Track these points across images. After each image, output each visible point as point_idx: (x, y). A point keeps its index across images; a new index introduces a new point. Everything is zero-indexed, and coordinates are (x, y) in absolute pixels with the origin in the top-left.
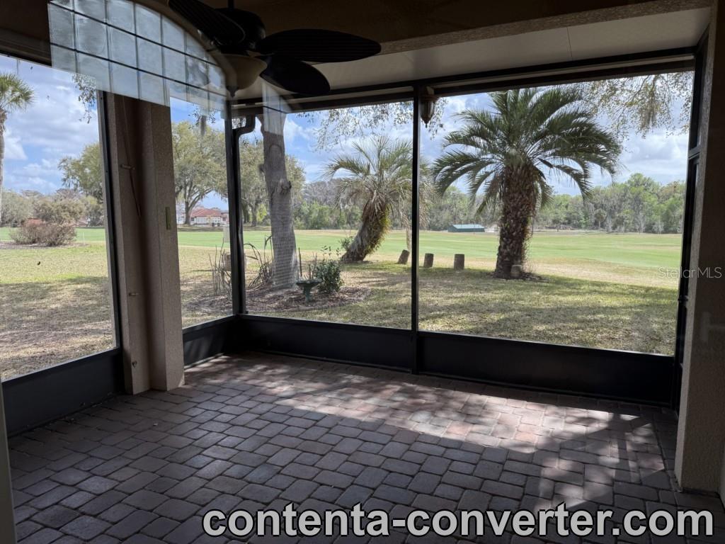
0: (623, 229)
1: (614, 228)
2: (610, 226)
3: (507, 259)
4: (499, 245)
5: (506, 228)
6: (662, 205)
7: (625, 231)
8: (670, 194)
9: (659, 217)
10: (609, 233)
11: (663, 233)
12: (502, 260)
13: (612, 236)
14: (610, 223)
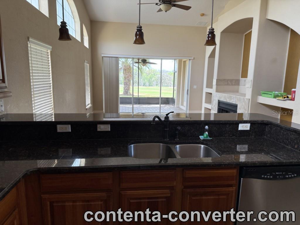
4: (124, 87)
12: (125, 91)
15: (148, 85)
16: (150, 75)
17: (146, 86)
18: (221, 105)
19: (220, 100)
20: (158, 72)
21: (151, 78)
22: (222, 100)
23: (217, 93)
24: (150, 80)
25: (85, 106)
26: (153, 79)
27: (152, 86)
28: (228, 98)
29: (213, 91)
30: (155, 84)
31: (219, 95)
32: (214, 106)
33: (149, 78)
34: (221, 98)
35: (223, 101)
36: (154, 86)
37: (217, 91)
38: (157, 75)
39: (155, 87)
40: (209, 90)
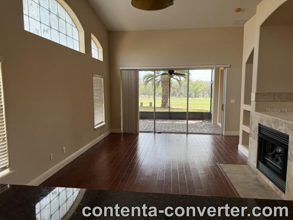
0: (182, 96)
1: (179, 96)
2: (178, 95)
3: (164, 103)
4: (162, 99)
5: (164, 95)
6: (194, 88)
7: (183, 97)
8: (196, 84)
9: (193, 92)
10: (178, 98)
11: (194, 97)
12: (163, 104)
13: (179, 99)
14: (178, 94)
15: (194, 96)
16: (197, 86)
17: (192, 97)
18: (263, 132)
19: (262, 124)
20: (204, 83)
21: (197, 89)
22: (264, 124)
23: (257, 113)
24: (197, 91)
25: (94, 126)
26: (199, 90)
27: (198, 97)
28: (273, 123)
29: (251, 108)
30: (201, 95)
31: (259, 117)
32: (254, 132)
33: (195, 89)
34: (263, 121)
35: (266, 126)
36: (200, 97)
37: (257, 110)
38: (204, 86)
39: (201, 99)
40: (247, 108)
